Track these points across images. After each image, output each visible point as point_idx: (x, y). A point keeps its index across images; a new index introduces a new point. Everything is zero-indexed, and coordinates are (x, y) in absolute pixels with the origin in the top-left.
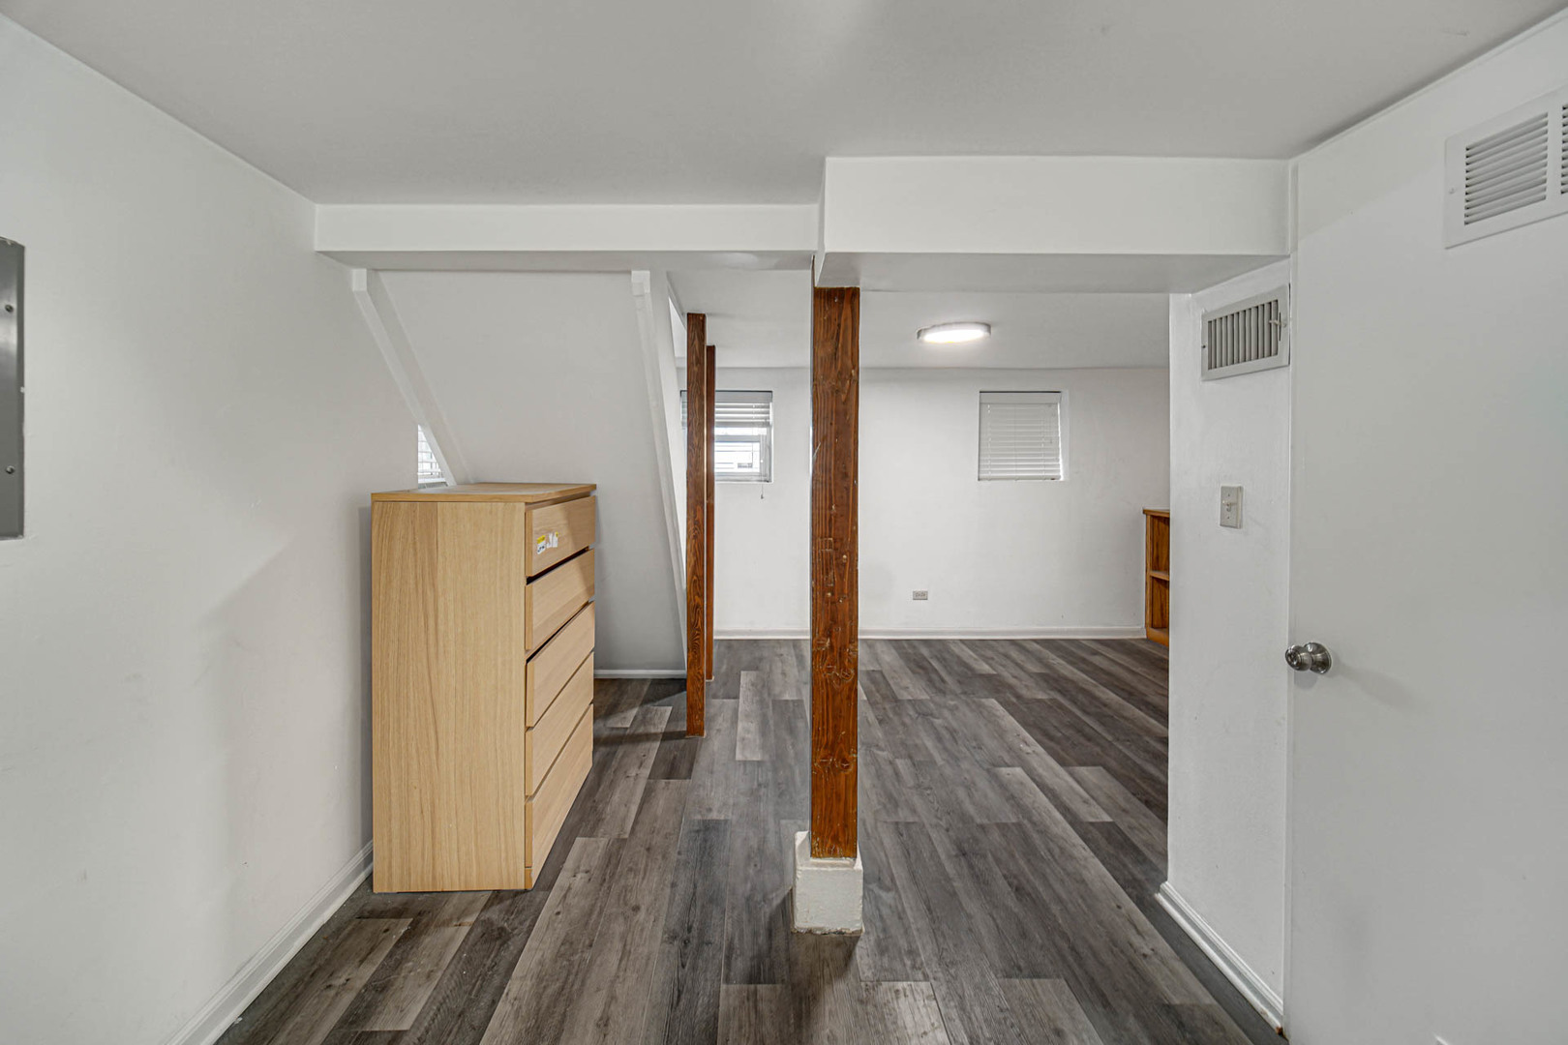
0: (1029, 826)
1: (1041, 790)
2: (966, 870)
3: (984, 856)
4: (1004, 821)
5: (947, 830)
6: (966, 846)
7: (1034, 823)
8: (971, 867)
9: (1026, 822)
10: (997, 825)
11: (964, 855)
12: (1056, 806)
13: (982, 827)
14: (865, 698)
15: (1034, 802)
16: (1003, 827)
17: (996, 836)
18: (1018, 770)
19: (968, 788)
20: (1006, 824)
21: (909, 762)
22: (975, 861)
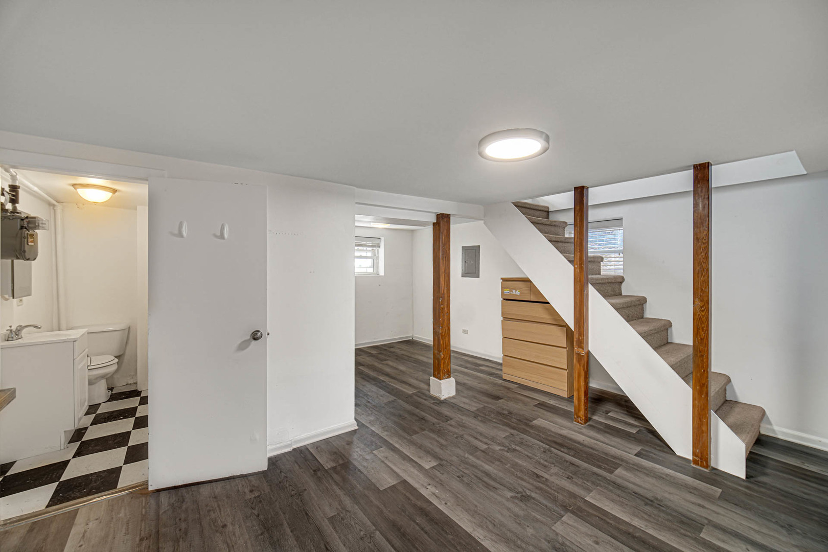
0: (406, 437)
1: (408, 457)
2: (419, 415)
3: (416, 420)
4: (417, 435)
5: (434, 424)
6: (423, 421)
7: (405, 438)
8: (417, 416)
9: (409, 438)
10: (418, 433)
11: (422, 419)
12: (399, 450)
13: (424, 430)
14: (586, 499)
15: (409, 449)
16: (416, 433)
17: (416, 429)
18: (427, 467)
19: (443, 445)
20: (415, 434)
21: (483, 449)
22: (417, 418)
